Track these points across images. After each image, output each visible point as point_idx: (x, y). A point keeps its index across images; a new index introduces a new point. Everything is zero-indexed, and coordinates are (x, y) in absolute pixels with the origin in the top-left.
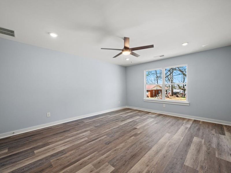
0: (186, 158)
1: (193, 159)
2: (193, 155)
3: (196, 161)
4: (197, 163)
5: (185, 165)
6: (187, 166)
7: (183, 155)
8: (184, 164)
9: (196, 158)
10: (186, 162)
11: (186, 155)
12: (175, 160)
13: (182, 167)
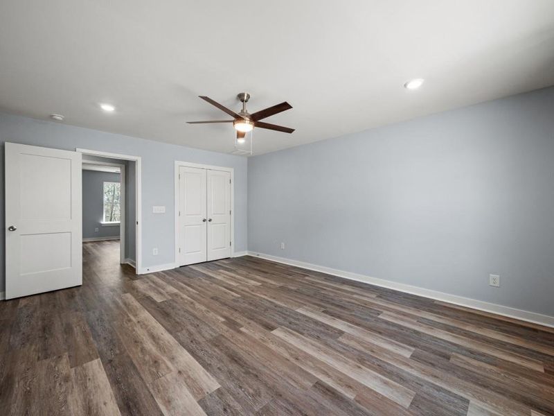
0: (105, 369)
1: (89, 379)
2: (95, 387)
3: (84, 380)
4: (79, 377)
5: (97, 358)
6: (92, 359)
7: (114, 369)
8: (99, 359)
9: (86, 387)
10: (99, 363)
11: (109, 376)
12: (118, 352)
13: (99, 352)
